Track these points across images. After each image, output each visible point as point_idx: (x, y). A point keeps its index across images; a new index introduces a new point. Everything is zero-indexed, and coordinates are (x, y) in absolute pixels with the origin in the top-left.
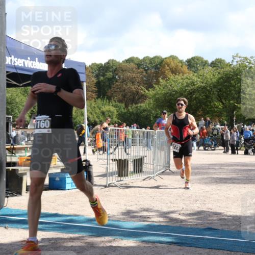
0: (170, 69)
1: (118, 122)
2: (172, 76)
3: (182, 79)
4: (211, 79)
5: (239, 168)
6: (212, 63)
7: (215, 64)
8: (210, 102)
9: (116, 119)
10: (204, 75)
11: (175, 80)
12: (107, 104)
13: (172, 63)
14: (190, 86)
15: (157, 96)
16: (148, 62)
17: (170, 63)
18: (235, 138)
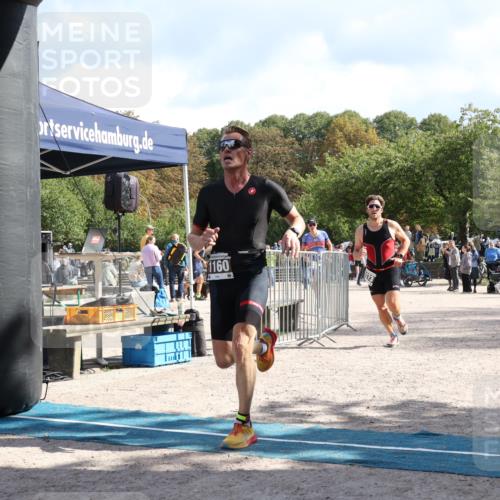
0: (345, 136)
2: (347, 150)
3: (368, 154)
4: (422, 153)
5: (478, 318)
6: (424, 123)
7: (429, 124)
8: (422, 197)
10: (408, 147)
11: (355, 156)
13: (348, 124)
14: (383, 166)
15: (322, 188)
16: (304, 125)
17: (345, 126)
18: (470, 262)
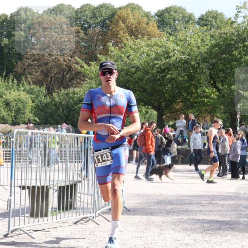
0: (128, 27)
1: (34, 120)
2: (130, 42)
3: (148, 45)
4: (198, 47)
6: (201, 19)
7: (205, 20)
8: (197, 88)
9: (31, 115)
10: (186, 40)
11: (136, 47)
12: (15, 86)
13: (131, 16)
14: (162, 58)
16: (90, 15)
17: (128, 18)
18: (239, 151)
